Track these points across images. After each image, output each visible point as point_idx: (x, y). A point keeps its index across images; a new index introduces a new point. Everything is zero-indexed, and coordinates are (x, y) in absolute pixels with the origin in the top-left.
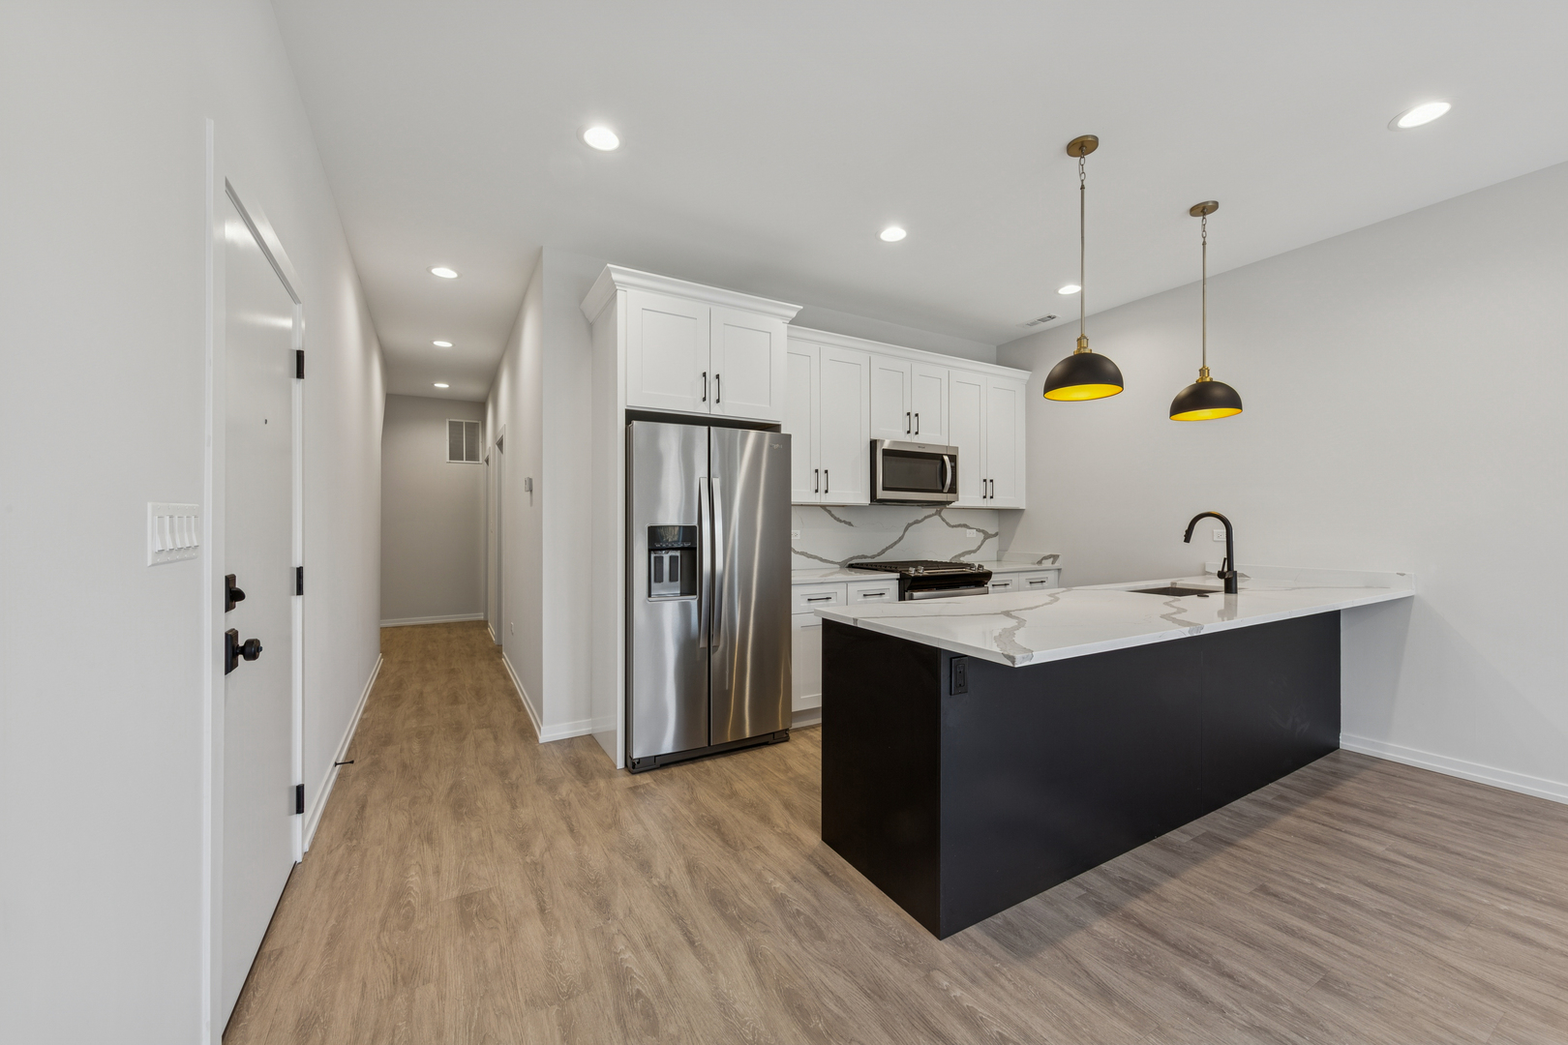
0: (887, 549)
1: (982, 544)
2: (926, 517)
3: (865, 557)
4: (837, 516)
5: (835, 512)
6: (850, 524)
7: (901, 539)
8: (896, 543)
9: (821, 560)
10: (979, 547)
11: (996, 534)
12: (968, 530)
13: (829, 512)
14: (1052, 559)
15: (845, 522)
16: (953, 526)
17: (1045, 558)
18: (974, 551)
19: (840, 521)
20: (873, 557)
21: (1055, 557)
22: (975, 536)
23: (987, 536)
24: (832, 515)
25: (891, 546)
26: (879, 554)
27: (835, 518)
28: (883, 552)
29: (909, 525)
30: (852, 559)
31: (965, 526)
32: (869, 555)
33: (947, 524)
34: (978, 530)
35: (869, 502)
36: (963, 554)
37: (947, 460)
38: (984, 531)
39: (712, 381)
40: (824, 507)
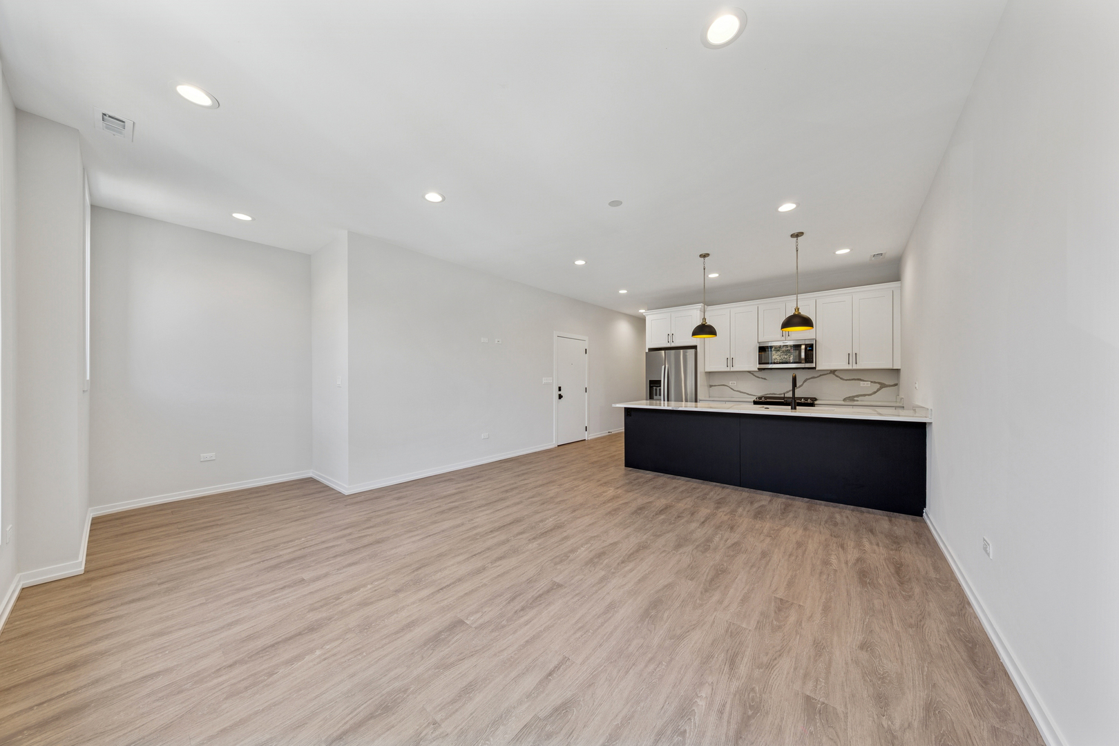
1: (877, 391)
2: (821, 375)
3: (775, 394)
4: (757, 376)
5: (755, 374)
6: (765, 379)
9: (748, 394)
10: (875, 393)
11: (896, 385)
12: (862, 382)
13: (753, 374)
15: (762, 378)
16: (847, 380)
18: (869, 395)
19: (759, 378)
22: (869, 385)
23: (883, 386)
29: (808, 379)
31: (858, 379)
33: (841, 378)
35: (757, 370)
36: (858, 396)
37: (803, 347)
38: (879, 383)
39: (671, 336)
40: (749, 372)
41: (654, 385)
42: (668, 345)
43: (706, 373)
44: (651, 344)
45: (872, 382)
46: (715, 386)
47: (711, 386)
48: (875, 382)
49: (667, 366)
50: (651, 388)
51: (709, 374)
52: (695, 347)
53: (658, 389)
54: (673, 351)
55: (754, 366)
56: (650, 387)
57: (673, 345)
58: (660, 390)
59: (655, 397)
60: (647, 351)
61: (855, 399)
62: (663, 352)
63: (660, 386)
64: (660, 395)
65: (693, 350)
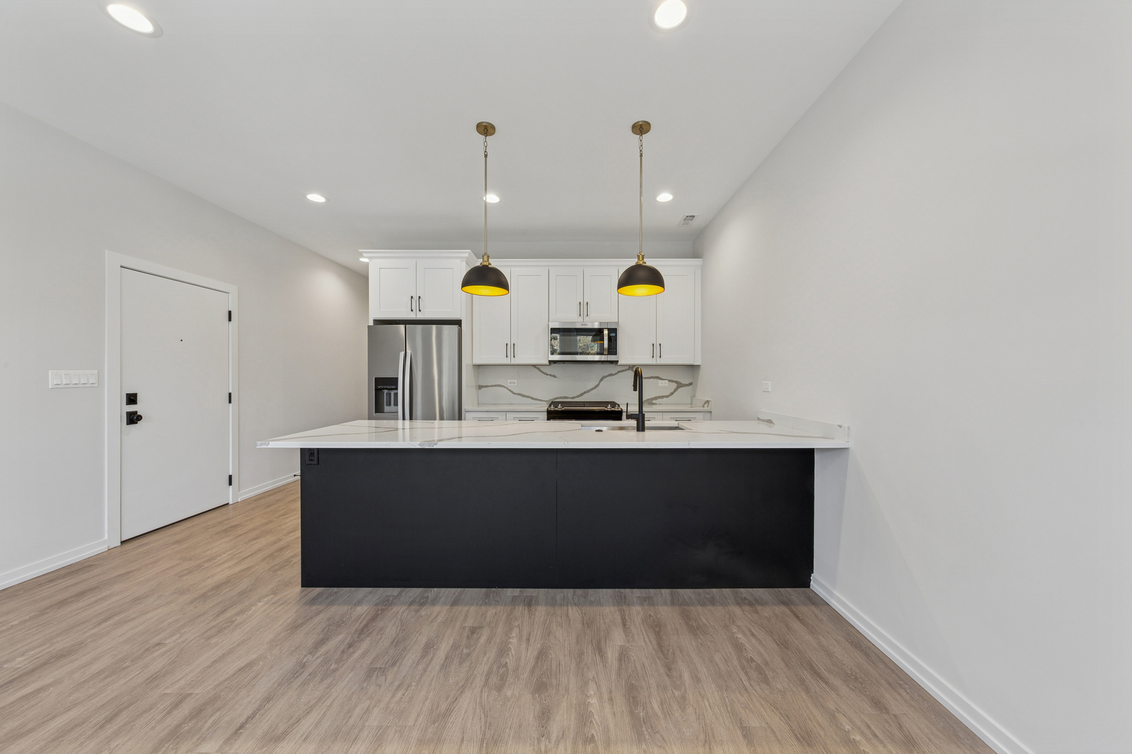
0: (585, 393)
1: (674, 391)
2: (619, 372)
3: (567, 398)
4: (545, 371)
5: (542, 368)
6: (554, 376)
7: (598, 386)
8: (592, 389)
9: (532, 398)
10: (672, 394)
11: (691, 384)
12: (660, 381)
13: (539, 369)
15: (551, 375)
16: (646, 378)
17: (705, 403)
18: (666, 397)
19: (547, 375)
21: (709, 402)
22: (667, 385)
23: (680, 385)
24: (541, 371)
25: (589, 391)
26: (578, 396)
27: (543, 373)
29: (604, 377)
30: (557, 398)
31: (657, 378)
32: (570, 397)
35: (547, 363)
36: (656, 398)
37: (606, 332)
38: (676, 382)
39: (416, 300)
40: (534, 366)
41: (383, 389)
42: (412, 316)
43: (474, 365)
44: (377, 312)
45: (669, 381)
46: (487, 386)
47: (480, 387)
48: (672, 381)
49: (409, 352)
50: (378, 391)
51: (478, 367)
52: (458, 323)
53: (393, 393)
54: (419, 327)
55: (543, 356)
56: (376, 390)
57: (420, 316)
58: (396, 395)
59: (387, 409)
60: (371, 323)
61: (654, 402)
62: (402, 327)
63: (397, 389)
64: (396, 404)
65: (455, 327)
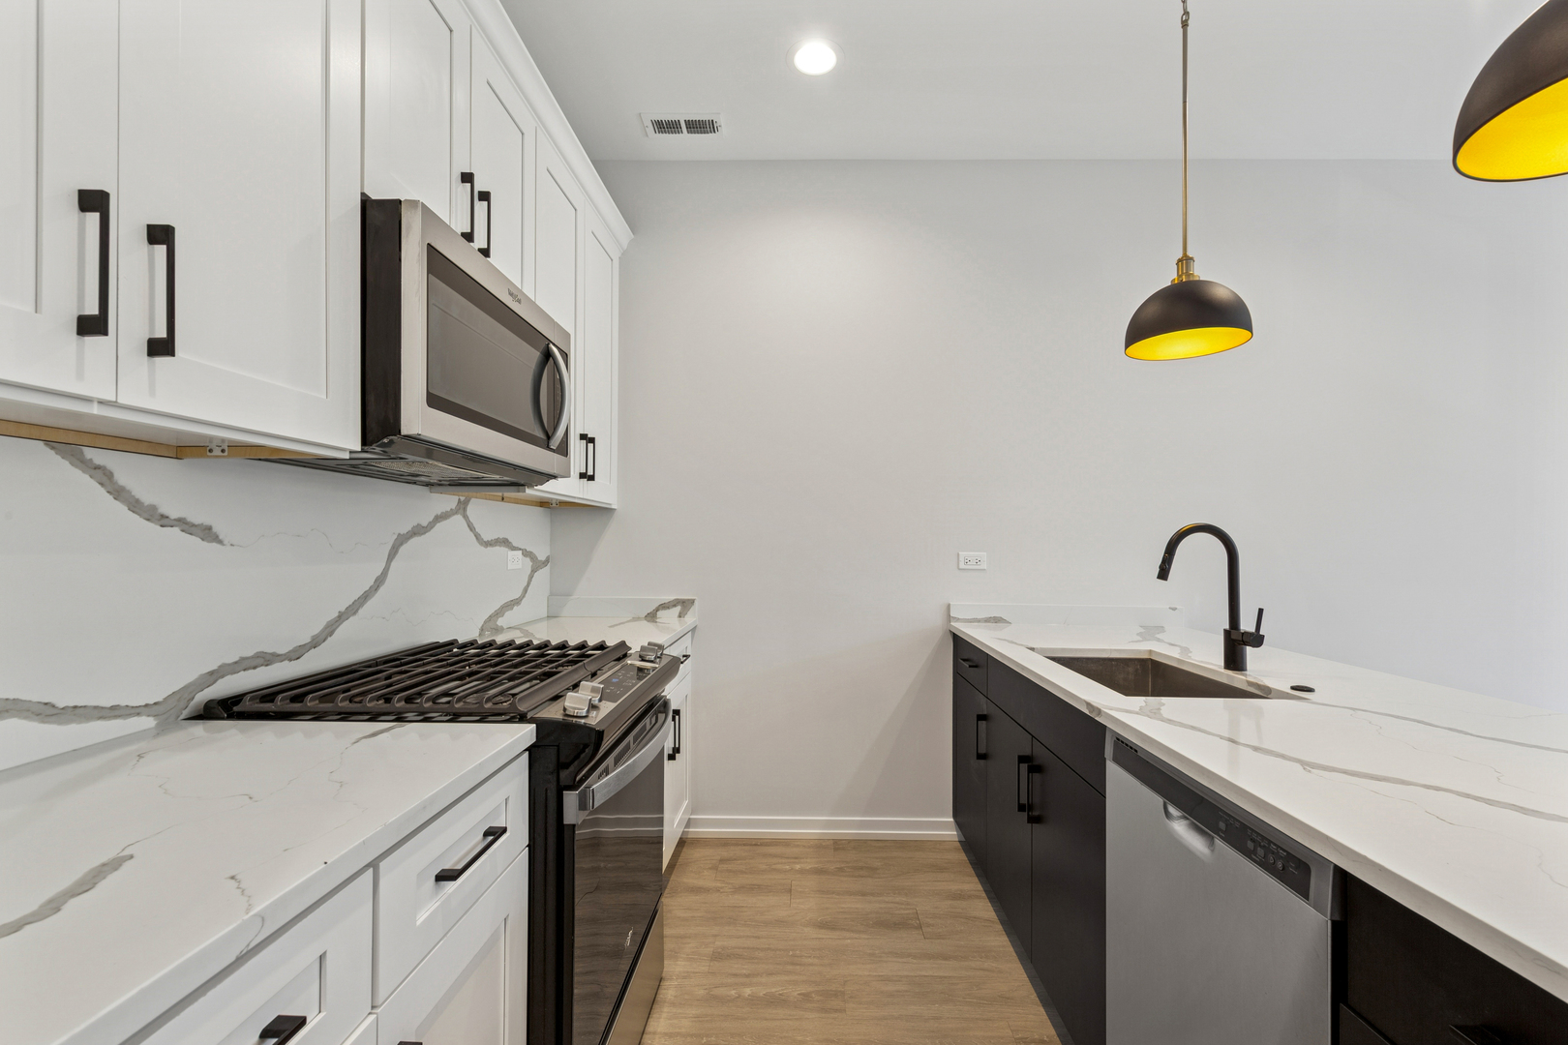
0: (342, 617)
1: (528, 585)
3: (266, 659)
4: (147, 498)
6: (207, 533)
7: (380, 581)
8: (366, 597)
10: (525, 591)
11: (547, 561)
13: (106, 477)
14: (678, 609)
16: (488, 544)
17: (664, 606)
18: (516, 602)
19: (163, 520)
20: (296, 654)
21: (685, 605)
22: (520, 565)
23: (537, 565)
24: (119, 493)
25: (353, 609)
26: (315, 643)
27: (135, 506)
28: (330, 629)
29: (402, 540)
30: (214, 676)
31: (506, 544)
32: (283, 649)
33: (478, 537)
34: (526, 553)
36: (503, 609)
38: (531, 555)
45: (523, 552)
61: (499, 622)
